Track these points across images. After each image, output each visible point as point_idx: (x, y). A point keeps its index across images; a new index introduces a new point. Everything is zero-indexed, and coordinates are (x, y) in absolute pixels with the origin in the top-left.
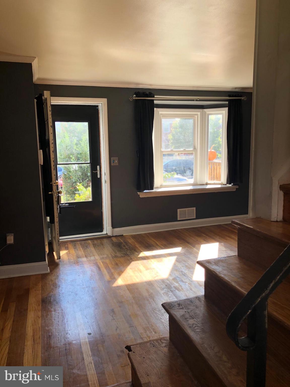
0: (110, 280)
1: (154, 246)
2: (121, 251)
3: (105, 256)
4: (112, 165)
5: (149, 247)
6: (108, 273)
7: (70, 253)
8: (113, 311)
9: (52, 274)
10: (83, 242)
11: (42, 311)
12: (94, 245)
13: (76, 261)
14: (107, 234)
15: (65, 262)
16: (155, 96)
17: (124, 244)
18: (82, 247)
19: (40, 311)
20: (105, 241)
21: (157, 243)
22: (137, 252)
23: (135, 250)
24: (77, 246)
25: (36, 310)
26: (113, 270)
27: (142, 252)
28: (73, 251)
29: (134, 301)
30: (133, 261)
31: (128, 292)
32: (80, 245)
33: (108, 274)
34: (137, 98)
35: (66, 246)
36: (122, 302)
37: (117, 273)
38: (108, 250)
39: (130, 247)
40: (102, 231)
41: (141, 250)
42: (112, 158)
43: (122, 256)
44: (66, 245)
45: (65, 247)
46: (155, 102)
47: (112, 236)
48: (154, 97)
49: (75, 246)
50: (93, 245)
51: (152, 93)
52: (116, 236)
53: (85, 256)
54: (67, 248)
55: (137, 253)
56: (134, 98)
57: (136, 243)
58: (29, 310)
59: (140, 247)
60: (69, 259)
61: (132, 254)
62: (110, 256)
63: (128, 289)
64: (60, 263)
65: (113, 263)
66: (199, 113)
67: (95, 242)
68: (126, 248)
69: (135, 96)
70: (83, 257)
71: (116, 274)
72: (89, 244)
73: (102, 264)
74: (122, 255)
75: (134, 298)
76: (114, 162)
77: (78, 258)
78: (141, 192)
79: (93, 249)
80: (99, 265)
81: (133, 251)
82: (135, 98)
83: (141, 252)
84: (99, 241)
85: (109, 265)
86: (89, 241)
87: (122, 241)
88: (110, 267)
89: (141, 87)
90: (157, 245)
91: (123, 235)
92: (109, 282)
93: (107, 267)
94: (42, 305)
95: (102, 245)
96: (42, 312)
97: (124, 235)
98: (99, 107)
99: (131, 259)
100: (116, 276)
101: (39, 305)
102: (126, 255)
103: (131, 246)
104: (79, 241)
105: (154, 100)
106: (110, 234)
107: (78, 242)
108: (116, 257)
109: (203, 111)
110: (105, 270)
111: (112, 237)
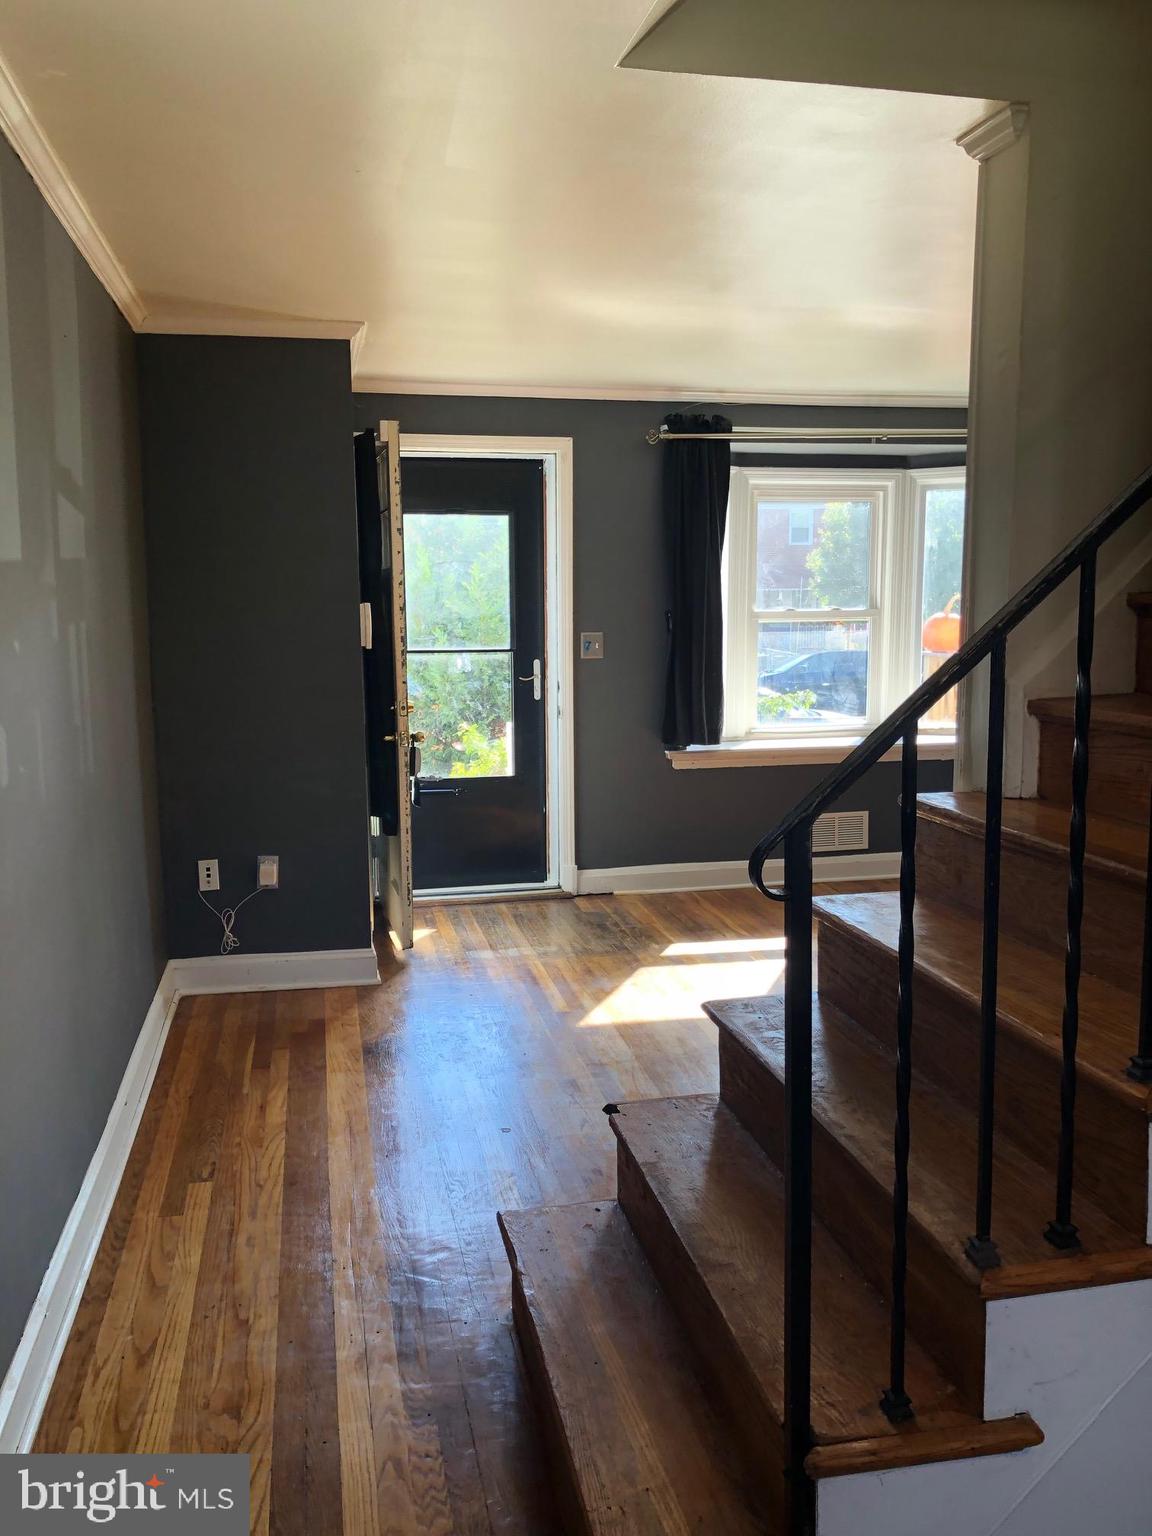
0: (567, 1010)
1: (713, 929)
2: (604, 938)
3: (554, 948)
4: (582, 657)
5: (696, 930)
6: (562, 992)
7: (441, 937)
8: (573, 1084)
9: (389, 987)
10: (482, 907)
11: (365, 1072)
12: (518, 919)
13: (463, 959)
14: (559, 887)
15: (426, 960)
16: (735, 429)
17: (617, 918)
18: (478, 922)
19: (363, 1074)
20: (553, 907)
21: (728, 921)
22: (657, 943)
23: (650, 937)
24: (463, 919)
25: (350, 1070)
26: (575, 987)
27: (673, 943)
28: (449, 931)
29: (636, 1064)
30: (643, 966)
31: (623, 1042)
32: (471, 914)
33: (560, 996)
34: (672, 436)
35: (427, 916)
36: (602, 1064)
37: (589, 995)
38: (561, 931)
39: (634, 928)
40: (543, 878)
41: (672, 938)
42: (582, 634)
43: (607, 952)
44: (427, 913)
45: (425, 919)
46: (734, 447)
47: (575, 894)
48: (730, 431)
49: (456, 917)
50: (515, 916)
51: (725, 417)
52: (589, 895)
53: (491, 946)
54: (430, 923)
55: (657, 946)
56: (662, 436)
57: (654, 918)
58: (328, 1070)
59: (667, 929)
60: (437, 952)
61: (639, 948)
62: (569, 949)
63: (622, 1035)
64: (412, 962)
65: (578, 969)
66: (890, 484)
67: (522, 908)
68: (621, 931)
69: (666, 427)
70: (484, 948)
71: (585, 995)
72: (501, 914)
73: (542, 968)
74: (609, 948)
75: (638, 1057)
76: (587, 648)
77: (469, 950)
78: (676, 749)
79: (513, 929)
80: (535, 972)
81: (643, 938)
82: (667, 436)
83: (670, 942)
84: (533, 907)
85: (565, 973)
86: (503, 907)
87: (608, 910)
88: (569, 980)
89: (685, 397)
90: (727, 926)
91: (612, 894)
92: (563, 1015)
93: (559, 979)
94: (365, 1061)
95: (544, 918)
96: (366, 1075)
97: (615, 892)
98: (546, 465)
99: (637, 960)
100: (586, 1001)
101: (357, 1060)
102: (622, 948)
103: (639, 926)
104: (469, 904)
105: (729, 440)
106: (569, 887)
107: (467, 908)
108: (586, 952)
109: (904, 477)
110: (551, 985)
111: (577, 898)
